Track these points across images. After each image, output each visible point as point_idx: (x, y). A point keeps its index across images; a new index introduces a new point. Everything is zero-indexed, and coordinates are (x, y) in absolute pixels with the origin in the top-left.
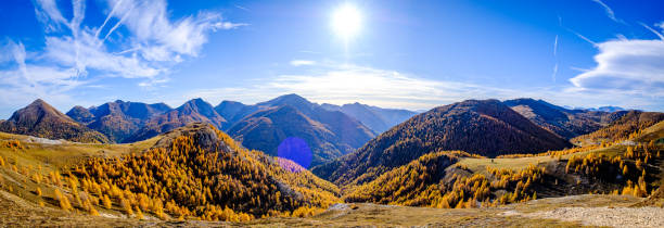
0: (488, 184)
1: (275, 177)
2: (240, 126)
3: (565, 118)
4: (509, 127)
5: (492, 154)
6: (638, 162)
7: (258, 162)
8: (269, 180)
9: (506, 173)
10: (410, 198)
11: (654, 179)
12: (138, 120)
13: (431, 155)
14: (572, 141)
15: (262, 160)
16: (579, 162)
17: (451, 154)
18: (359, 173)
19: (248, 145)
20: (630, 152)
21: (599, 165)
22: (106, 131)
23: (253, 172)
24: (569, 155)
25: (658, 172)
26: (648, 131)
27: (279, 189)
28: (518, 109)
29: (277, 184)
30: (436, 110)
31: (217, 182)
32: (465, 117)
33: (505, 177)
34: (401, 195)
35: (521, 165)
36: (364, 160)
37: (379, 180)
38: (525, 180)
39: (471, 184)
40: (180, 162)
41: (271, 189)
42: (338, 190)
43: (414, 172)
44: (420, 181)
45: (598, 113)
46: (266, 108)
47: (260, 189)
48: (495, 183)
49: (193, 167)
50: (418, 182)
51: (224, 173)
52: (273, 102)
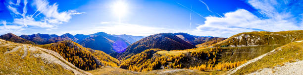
0: (166, 60)
1: (95, 57)
2: (83, 41)
3: (194, 39)
4: (175, 41)
5: (169, 50)
6: (214, 53)
7: (89, 52)
8: (93, 58)
9: (172, 56)
10: (142, 65)
11: (219, 58)
12: (46, 39)
13: (148, 50)
14: (196, 46)
15: (91, 51)
16: (195, 53)
17: (155, 50)
18: (126, 56)
19: (86, 46)
20: (211, 50)
21: (201, 54)
22: (34, 41)
23: (87, 54)
24: (192, 51)
25: (221, 56)
26: (218, 43)
27: (96, 62)
28: (179, 36)
29: (95, 60)
30: (150, 36)
31: (73, 59)
32: (160, 39)
33: (172, 57)
34: (139, 63)
35: (177, 53)
36: (127, 51)
37: (132, 58)
38: (178, 59)
39: (161, 60)
40: (61, 51)
41: (93, 62)
42: (118, 62)
43: (143, 55)
44: (145, 58)
45: (205, 38)
46: (93, 36)
47: (89, 62)
48: (168, 59)
49: (65, 53)
50: (144, 58)
51: (76, 55)
52: (95, 34)
